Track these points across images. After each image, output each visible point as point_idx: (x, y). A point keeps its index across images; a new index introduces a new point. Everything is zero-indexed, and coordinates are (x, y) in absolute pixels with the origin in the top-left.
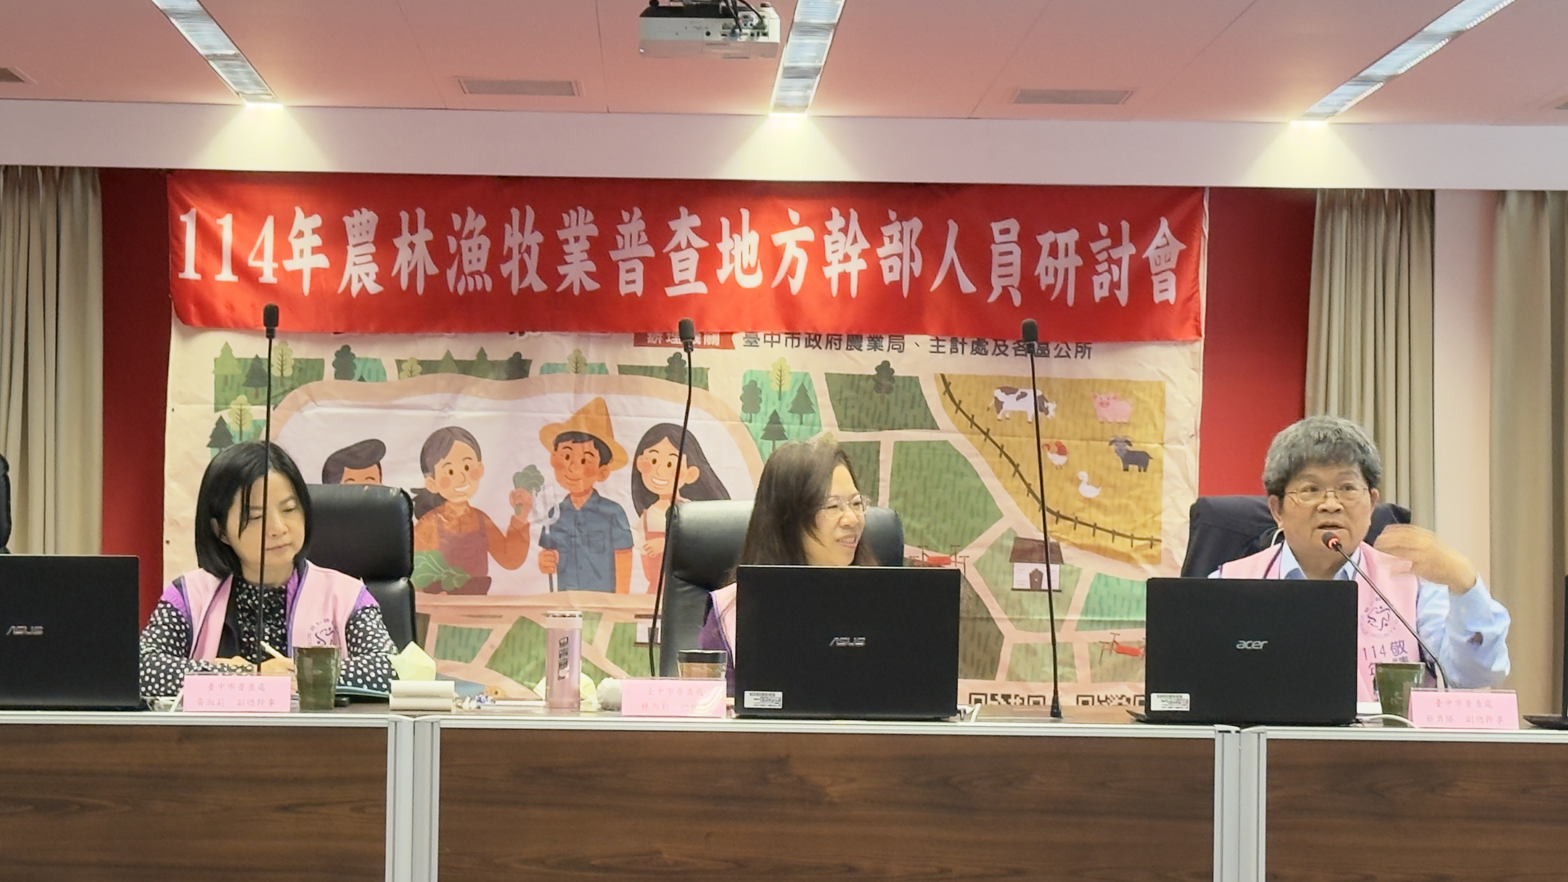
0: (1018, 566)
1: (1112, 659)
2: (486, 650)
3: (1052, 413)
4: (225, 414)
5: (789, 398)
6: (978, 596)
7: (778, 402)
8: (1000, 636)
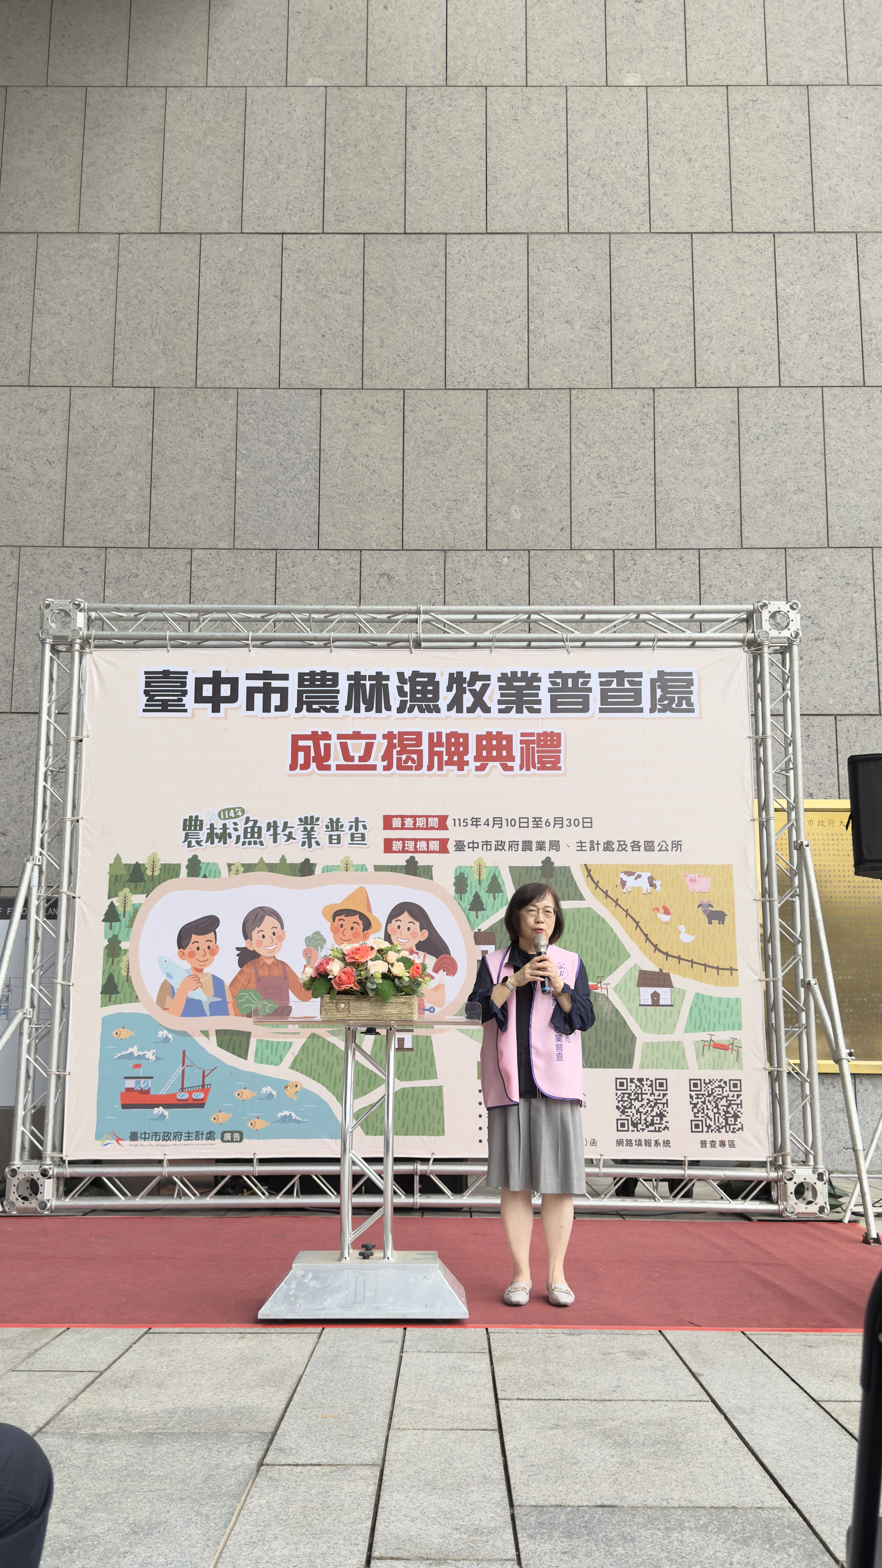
0: (642, 989)
1: (711, 1053)
2: (289, 1059)
3: (659, 887)
4: (115, 900)
5: (485, 884)
6: (617, 1011)
7: (478, 886)
8: (633, 1038)
